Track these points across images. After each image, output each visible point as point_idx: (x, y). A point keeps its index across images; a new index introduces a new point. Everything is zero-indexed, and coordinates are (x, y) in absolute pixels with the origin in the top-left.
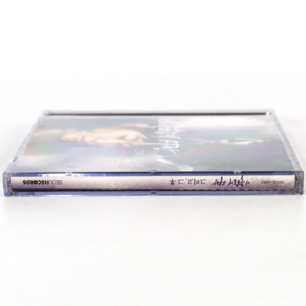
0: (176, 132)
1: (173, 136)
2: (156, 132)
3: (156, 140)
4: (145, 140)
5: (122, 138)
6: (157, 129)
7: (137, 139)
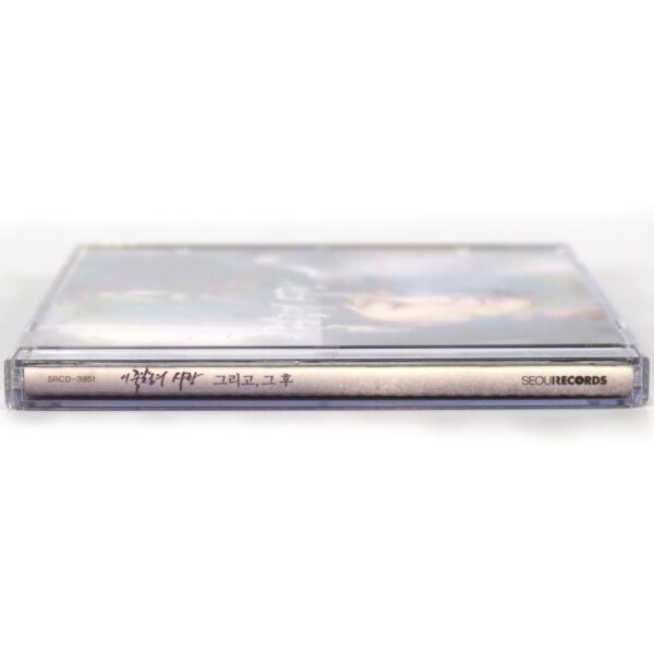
0: (281, 316)
1: (287, 308)
2: (325, 316)
3: (324, 301)
4: (349, 302)
5: (397, 306)
6: (325, 323)
7: (366, 304)
